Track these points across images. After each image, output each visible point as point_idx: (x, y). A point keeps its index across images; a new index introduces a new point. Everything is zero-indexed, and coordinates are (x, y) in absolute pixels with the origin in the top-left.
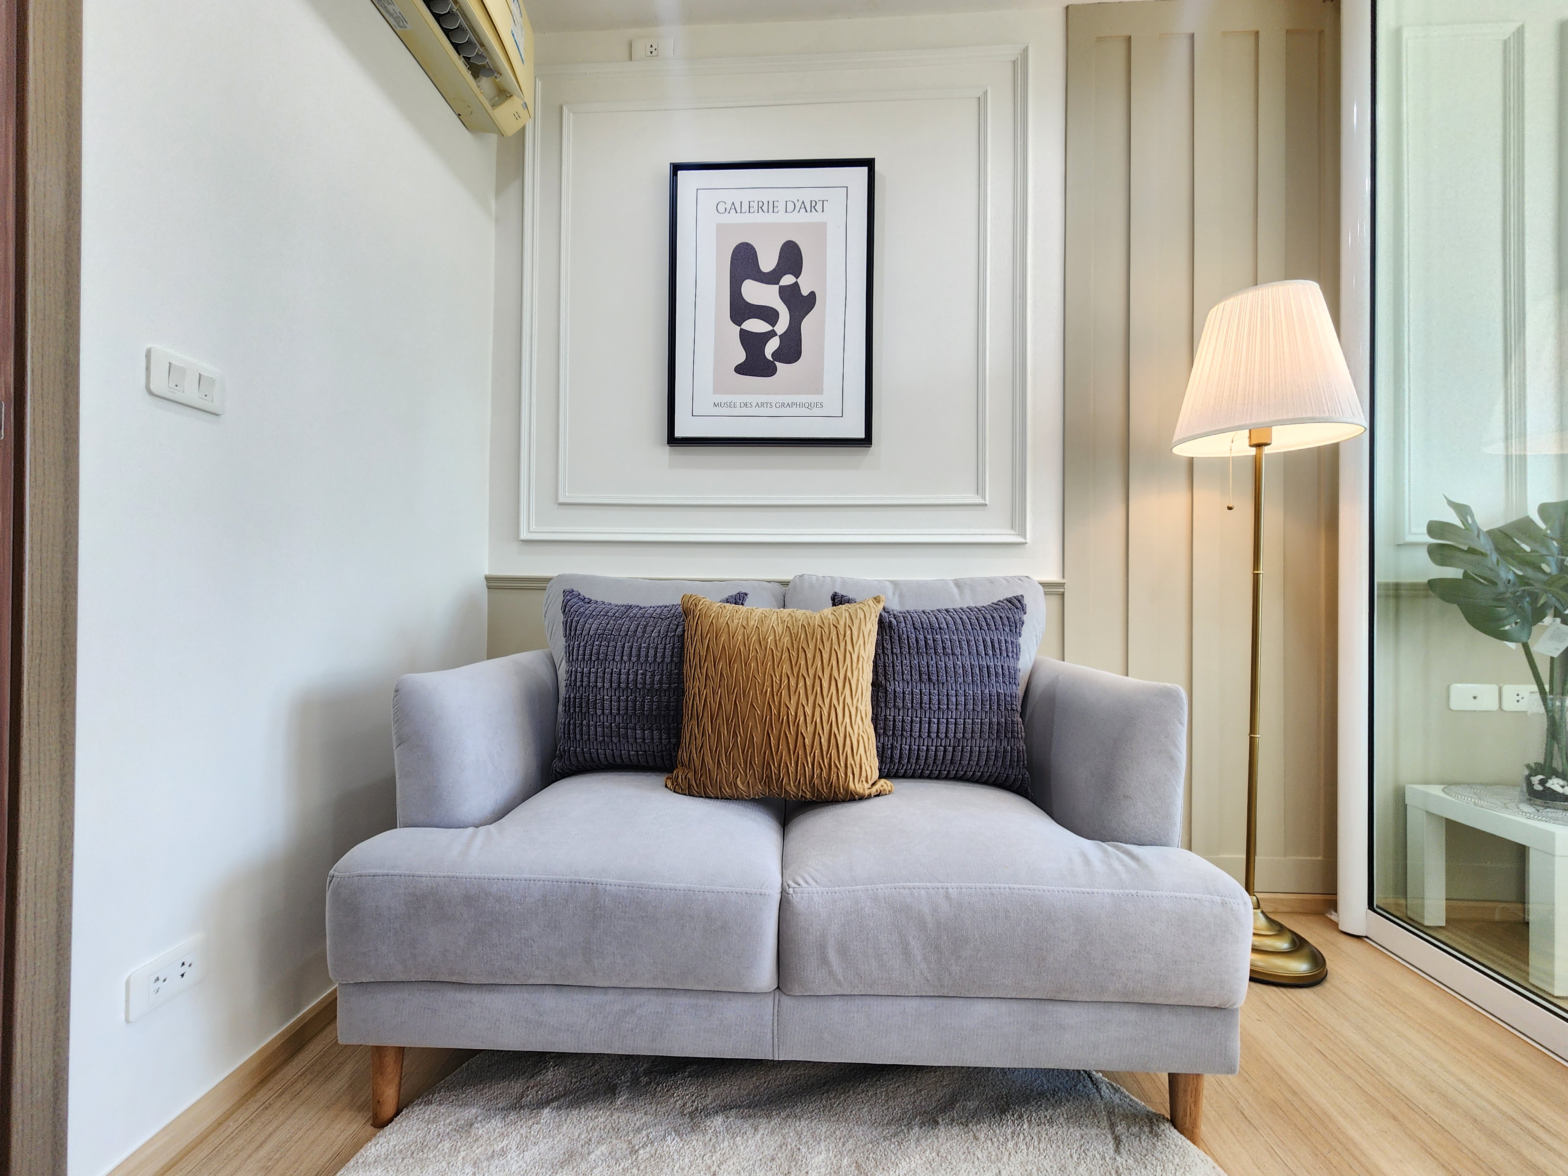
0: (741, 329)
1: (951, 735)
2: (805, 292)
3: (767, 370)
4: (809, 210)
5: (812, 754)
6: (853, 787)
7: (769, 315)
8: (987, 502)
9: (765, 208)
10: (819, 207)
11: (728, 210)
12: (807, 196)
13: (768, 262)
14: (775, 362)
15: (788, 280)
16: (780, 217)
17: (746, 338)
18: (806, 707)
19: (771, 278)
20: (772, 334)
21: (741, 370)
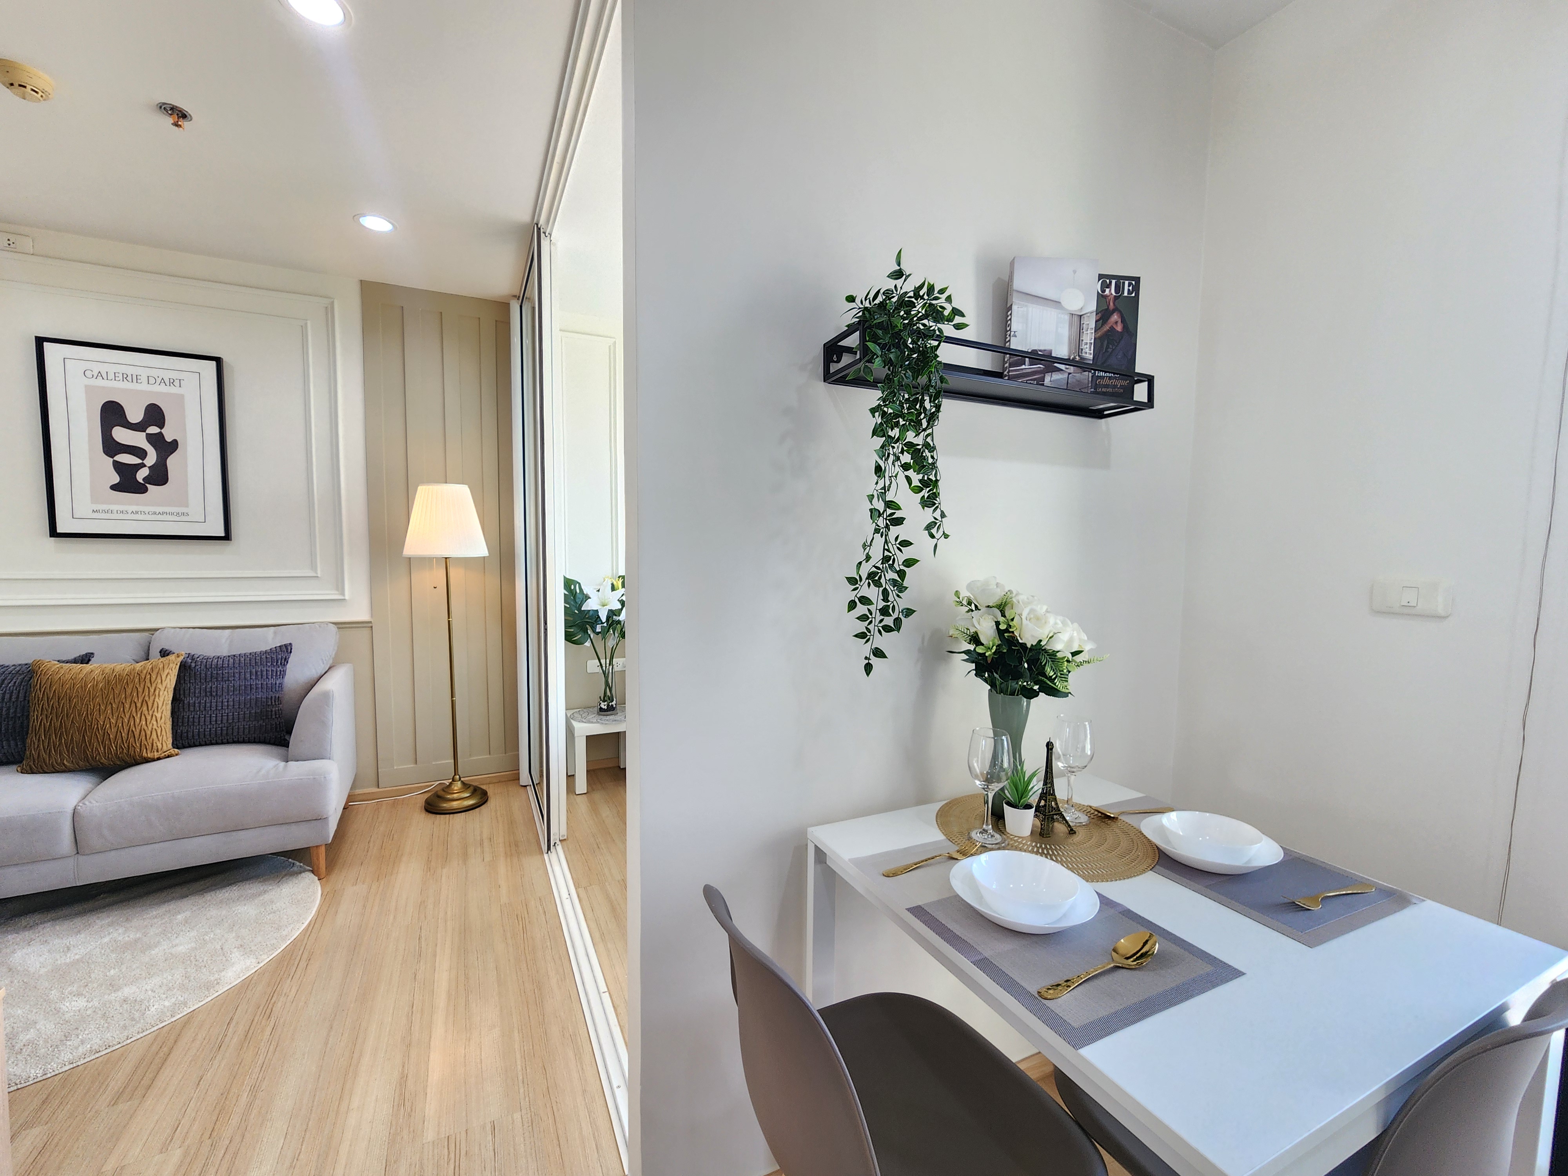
0: (114, 461)
1: (225, 721)
2: (169, 439)
3: (140, 489)
4: (168, 384)
5: (116, 743)
6: (146, 755)
7: (141, 453)
8: (319, 576)
9: (129, 378)
10: (177, 383)
11: (95, 377)
12: (167, 375)
13: (135, 415)
14: (147, 485)
15: (153, 430)
16: (143, 387)
17: (119, 467)
18: (111, 720)
19: (139, 427)
20: (143, 465)
21: (114, 488)
